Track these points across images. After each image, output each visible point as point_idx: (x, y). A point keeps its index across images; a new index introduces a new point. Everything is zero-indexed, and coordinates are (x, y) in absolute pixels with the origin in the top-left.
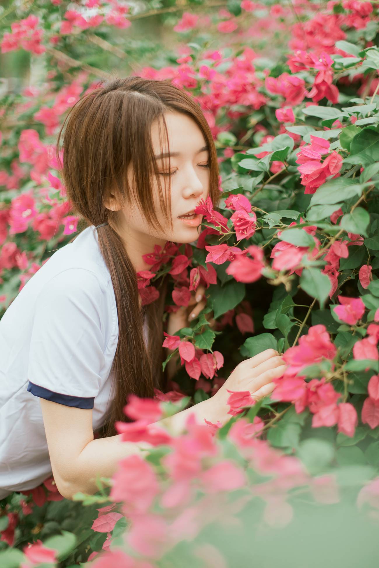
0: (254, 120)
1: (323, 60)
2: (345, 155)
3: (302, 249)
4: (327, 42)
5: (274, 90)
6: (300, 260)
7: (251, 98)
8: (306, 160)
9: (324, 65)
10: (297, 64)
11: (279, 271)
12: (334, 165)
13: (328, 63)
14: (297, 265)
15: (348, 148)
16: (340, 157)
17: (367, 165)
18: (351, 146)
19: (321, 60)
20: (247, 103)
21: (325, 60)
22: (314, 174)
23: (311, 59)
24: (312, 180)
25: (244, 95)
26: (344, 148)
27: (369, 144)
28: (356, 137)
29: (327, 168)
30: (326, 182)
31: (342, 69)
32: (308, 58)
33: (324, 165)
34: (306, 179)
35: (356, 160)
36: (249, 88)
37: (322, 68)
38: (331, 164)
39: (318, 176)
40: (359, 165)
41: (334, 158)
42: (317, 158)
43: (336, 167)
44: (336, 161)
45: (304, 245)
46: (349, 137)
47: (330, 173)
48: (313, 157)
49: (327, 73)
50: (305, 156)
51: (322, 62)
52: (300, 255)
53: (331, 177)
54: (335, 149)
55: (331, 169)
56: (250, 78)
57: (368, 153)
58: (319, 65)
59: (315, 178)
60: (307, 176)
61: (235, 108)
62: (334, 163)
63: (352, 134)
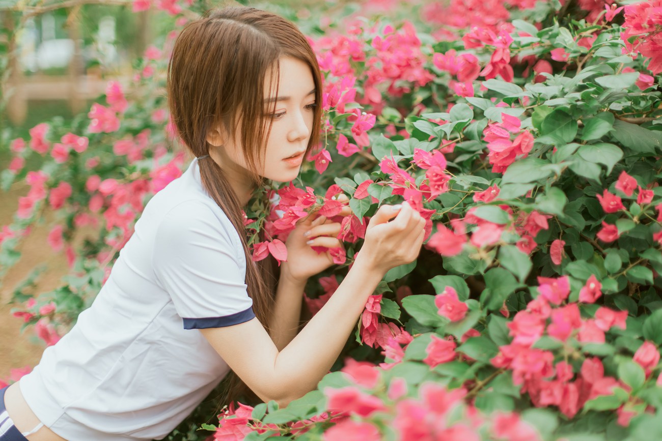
0: (420, 96)
1: (502, 38)
2: (536, 136)
3: (501, 226)
4: (490, 20)
5: (442, 67)
6: (500, 236)
7: (416, 74)
8: (495, 138)
9: (503, 43)
10: (472, 41)
11: (478, 246)
12: (526, 144)
13: (507, 41)
14: (497, 241)
15: (539, 128)
16: (531, 136)
17: (559, 146)
18: (542, 126)
19: (500, 38)
20: (412, 79)
21: (505, 37)
22: (504, 152)
23: (489, 36)
24: (502, 158)
25: (408, 71)
26: (535, 127)
27: (559, 125)
28: (547, 117)
29: (519, 148)
30: (516, 161)
31: (518, 48)
32: (485, 35)
33: (516, 144)
34: (497, 157)
35: (548, 140)
36: (413, 63)
37: (501, 46)
38: (523, 143)
39: (508, 154)
40: (550, 145)
41: (526, 137)
42: (505, 136)
43: (527, 146)
44: (527, 140)
45: (501, 222)
46: (540, 117)
47: (521, 152)
48: (502, 135)
49: (505, 51)
50: (494, 134)
51: (501, 40)
52: (499, 231)
53: (521, 155)
54: (525, 128)
55: (523, 148)
56: (415, 52)
57: (558, 133)
58: (498, 43)
59: (505, 156)
60: (497, 153)
61: (398, 84)
62: (526, 142)
63: (543, 114)
